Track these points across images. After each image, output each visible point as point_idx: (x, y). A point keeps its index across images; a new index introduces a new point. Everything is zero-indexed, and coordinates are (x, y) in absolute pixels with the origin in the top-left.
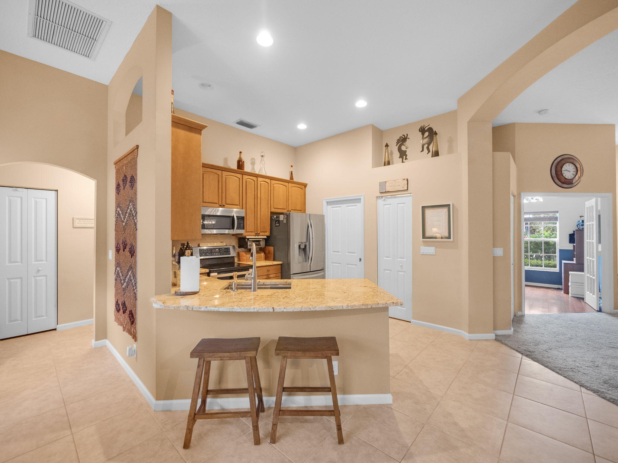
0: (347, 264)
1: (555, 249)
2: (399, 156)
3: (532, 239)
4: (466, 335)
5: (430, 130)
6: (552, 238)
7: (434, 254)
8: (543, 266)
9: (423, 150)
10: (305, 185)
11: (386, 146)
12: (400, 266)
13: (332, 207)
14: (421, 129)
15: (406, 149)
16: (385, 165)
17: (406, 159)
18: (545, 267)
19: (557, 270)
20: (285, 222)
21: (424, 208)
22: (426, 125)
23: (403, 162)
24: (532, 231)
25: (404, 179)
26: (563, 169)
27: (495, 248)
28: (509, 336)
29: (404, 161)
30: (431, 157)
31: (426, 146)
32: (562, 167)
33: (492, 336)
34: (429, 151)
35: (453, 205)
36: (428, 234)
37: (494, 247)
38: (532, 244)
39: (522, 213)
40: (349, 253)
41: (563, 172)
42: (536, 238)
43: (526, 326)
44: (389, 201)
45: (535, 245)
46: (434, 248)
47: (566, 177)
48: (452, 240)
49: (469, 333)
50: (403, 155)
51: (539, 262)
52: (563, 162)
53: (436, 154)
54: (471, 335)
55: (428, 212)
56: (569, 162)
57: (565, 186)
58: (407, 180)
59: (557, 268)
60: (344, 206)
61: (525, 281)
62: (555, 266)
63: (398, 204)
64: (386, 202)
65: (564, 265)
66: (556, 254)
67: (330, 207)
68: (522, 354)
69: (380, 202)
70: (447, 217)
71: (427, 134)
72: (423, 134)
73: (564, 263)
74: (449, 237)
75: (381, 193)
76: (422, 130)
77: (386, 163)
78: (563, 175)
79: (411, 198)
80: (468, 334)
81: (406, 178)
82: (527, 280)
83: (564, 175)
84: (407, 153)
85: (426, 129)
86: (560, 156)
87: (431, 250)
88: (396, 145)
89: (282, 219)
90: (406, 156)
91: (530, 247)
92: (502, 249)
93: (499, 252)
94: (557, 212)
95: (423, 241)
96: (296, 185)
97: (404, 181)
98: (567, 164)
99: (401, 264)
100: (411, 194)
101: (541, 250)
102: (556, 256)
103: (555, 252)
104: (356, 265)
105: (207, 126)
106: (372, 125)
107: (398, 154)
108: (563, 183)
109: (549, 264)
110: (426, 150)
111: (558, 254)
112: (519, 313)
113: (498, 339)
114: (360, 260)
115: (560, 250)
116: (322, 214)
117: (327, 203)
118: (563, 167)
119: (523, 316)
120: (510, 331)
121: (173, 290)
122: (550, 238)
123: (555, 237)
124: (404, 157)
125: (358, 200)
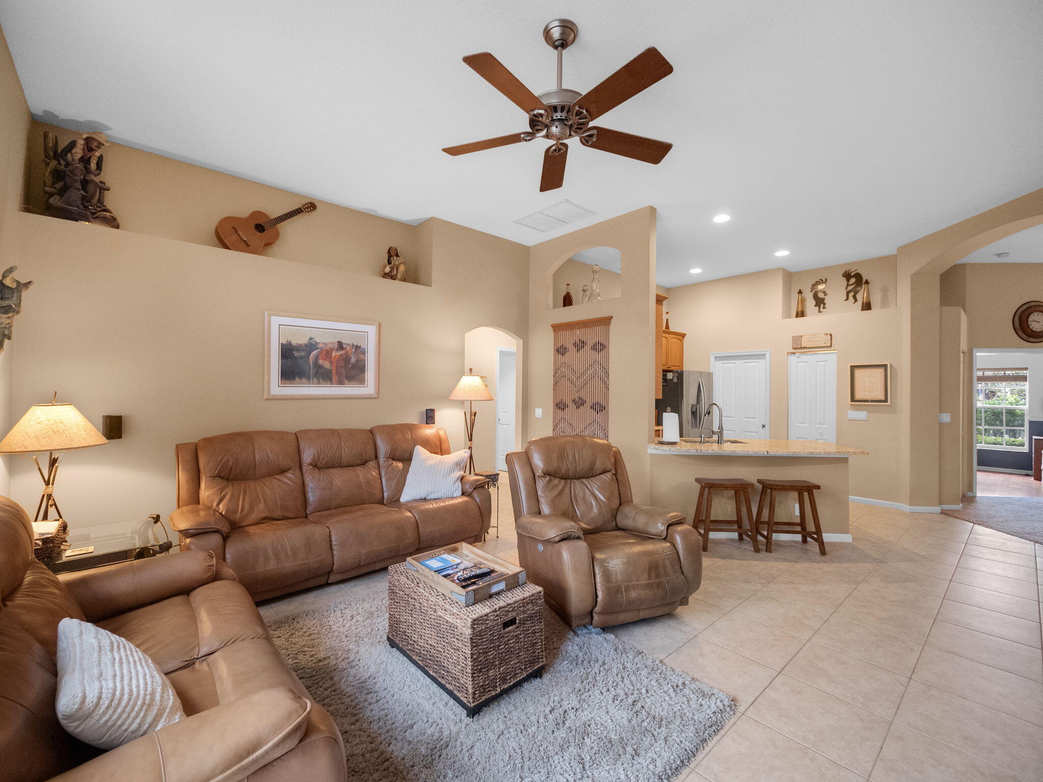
0: (744, 432)
1: (1023, 421)
2: (814, 304)
3: (988, 406)
4: (907, 508)
5: (858, 277)
6: (1020, 405)
7: (866, 419)
8: (1005, 444)
9: (847, 299)
10: (683, 336)
11: (799, 293)
12: (820, 433)
13: (722, 363)
14: (846, 274)
15: (825, 296)
16: (797, 316)
17: (824, 308)
18: (1007, 445)
19: (1025, 449)
20: (675, 380)
21: (853, 368)
22: (853, 270)
23: (820, 312)
24: (989, 395)
25: (827, 334)
26: (1030, 319)
27: (942, 414)
28: (958, 511)
29: (821, 310)
30: (860, 309)
31: (851, 294)
32: (1028, 317)
33: (937, 509)
34: (856, 300)
35: (891, 365)
36: (858, 396)
37: (941, 412)
38: (989, 414)
39: (975, 370)
40: (746, 418)
41: (1029, 323)
42: (994, 404)
43: (978, 504)
44: (804, 358)
45: (993, 416)
46: (866, 412)
47: (1034, 330)
48: (889, 403)
49: (911, 505)
50: (820, 302)
51: (999, 439)
52: (1030, 310)
53: (867, 306)
54: (912, 507)
55: (858, 372)
56: (1038, 311)
57: (1032, 340)
58: (831, 335)
59: (1025, 447)
60: (739, 363)
61: (978, 465)
62: (1022, 445)
63: (817, 362)
64: (800, 360)
65: (1035, 441)
66: (1024, 427)
67: (719, 363)
68: (974, 523)
69: (793, 357)
70: (883, 378)
71: (853, 280)
72: (848, 280)
73: (1035, 439)
74: (886, 401)
75: (794, 348)
76: (847, 276)
77: (800, 313)
78: (1029, 327)
79: (836, 355)
80: (909, 507)
81: (829, 333)
82: (979, 464)
83: (1031, 327)
84: (825, 301)
85: (852, 274)
86: (1026, 303)
87: (862, 415)
88: (811, 291)
89: (672, 378)
90: (824, 304)
91: (985, 418)
92: (950, 414)
93: (946, 418)
94: (1026, 369)
95: (851, 405)
96: (675, 336)
97: (826, 336)
98: (1035, 314)
99: (820, 431)
100: (836, 351)
101: (1001, 421)
102: (1024, 430)
103: (1023, 425)
104: (757, 432)
105: (667, 298)
106: (783, 268)
107: (814, 302)
108: (1030, 336)
109: (1013, 442)
110: (851, 299)
111: (1026, 428)
112: (969, 494)
113: (943, 512)
114: (764, 426)
115: (1031, 422)
116: (708, 371)
117: (715, 357)
118: (1031, 316)
119: (974, 497)
120: (959, 506)
121: (657, 439)
122: (1017, 405)
123: (1025, 404)
124: (822, 306)
125: (763, 356)
